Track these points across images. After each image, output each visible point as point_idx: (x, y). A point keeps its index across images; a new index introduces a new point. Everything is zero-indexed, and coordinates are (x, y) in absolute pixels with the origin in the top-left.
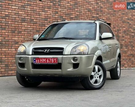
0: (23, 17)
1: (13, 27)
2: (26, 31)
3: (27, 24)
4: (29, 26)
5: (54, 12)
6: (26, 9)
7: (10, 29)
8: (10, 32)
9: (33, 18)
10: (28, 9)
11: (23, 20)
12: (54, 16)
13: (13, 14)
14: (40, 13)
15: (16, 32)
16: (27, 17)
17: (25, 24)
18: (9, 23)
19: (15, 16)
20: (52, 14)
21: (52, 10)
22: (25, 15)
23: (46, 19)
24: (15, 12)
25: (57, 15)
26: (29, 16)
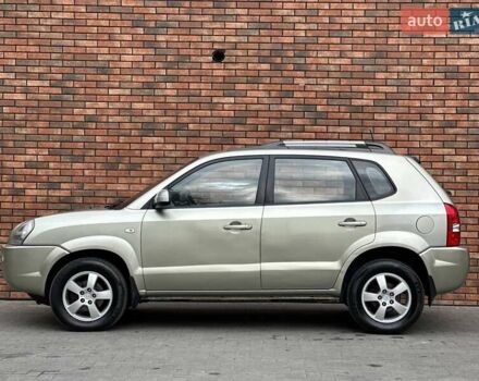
0: (146, 119)
1: (111, 153)
2: (159, 161)
3: (162, 140)
4: (171, 147)
5: (273, 94)
6: (158, 92)
7: (102, 159)
8: (98, 166)
9: (185, 120)
10: (168, 92)
11: (149, 129)
12: (273, 107)
13: (111, 112)
14: (215, 100)
15: (120, 166)
16: (161, 119)
17: (155, 139)
18: (99, 139)
19: (118, 119)
20: (266, 101)
21: (267, 87)
22: (157, 113)
23: (238, 120)
24: (118, 105)
25: (289, 101)
26: (169, 113)
